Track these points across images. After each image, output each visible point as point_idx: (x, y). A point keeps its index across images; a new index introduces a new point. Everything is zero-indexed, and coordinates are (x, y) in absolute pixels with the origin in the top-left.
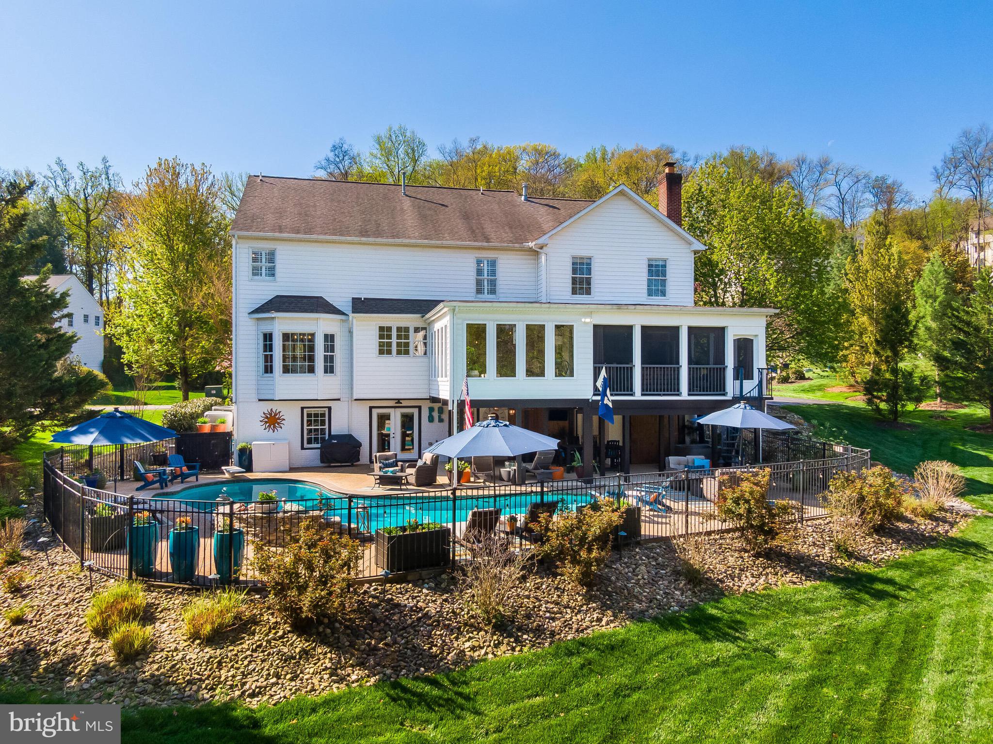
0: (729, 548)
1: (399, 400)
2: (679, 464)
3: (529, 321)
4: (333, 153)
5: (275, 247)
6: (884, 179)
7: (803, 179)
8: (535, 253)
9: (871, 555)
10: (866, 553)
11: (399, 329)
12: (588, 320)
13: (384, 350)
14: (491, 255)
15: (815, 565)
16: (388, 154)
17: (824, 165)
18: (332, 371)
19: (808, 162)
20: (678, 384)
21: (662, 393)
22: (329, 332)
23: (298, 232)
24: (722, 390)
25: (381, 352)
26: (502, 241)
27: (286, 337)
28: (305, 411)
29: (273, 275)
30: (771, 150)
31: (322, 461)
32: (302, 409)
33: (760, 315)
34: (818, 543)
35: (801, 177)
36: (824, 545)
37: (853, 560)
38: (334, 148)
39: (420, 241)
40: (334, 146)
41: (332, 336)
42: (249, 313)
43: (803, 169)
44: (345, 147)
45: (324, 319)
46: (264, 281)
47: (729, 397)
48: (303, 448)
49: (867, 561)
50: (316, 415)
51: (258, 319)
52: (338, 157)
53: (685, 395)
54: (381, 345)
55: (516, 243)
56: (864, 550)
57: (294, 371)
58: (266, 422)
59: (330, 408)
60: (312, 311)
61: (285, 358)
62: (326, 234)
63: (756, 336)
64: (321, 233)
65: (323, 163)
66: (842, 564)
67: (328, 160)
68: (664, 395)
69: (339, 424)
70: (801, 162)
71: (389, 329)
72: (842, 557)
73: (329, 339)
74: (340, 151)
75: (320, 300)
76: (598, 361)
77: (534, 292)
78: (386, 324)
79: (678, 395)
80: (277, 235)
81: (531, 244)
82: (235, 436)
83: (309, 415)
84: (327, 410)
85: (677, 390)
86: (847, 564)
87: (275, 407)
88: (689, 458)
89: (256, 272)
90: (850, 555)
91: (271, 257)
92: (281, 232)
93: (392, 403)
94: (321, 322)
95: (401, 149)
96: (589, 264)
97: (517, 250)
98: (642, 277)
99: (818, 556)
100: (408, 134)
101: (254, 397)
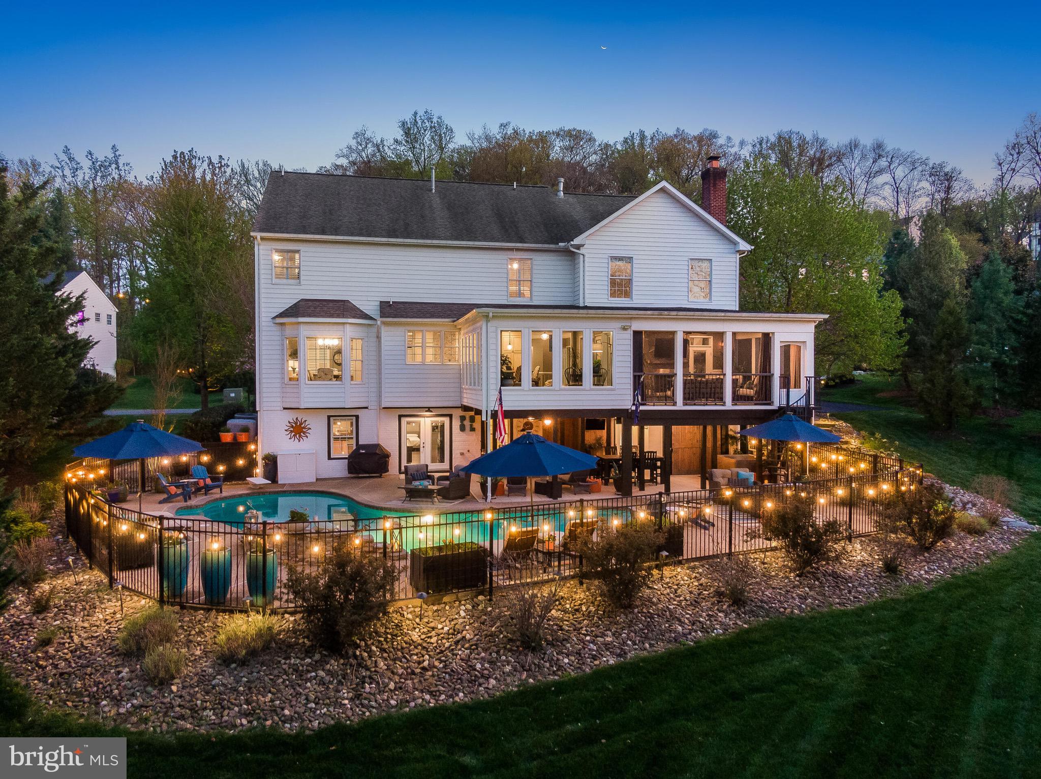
1: (429, 408)
2: (723, 477)
4: (355, 141)
5: (299, 248)
6: (941, 166)
7: (855, 166)
8: (572, 254)
10: (916, 572)
11: (429, 335)
13: (413, 355)
14: (525, 256)
15: (864, 585)
16: (411, 140)
17: (878, 150)
19: (861, 147)
20: (722, 392)
21: (705, 402)
22: (357, 337)
23: (323, 233)
24: (768, 398)
26: (537, 241)
28: (332, 419)
29: (299, 280)
30: (821, 135)
31: (350, 471)
32: (329, 417)
33: (808, 320)
35: (853, 164)
36: (873, 564)
39: (451, 242)
40: (356, 133)
42: (274, 318)
43: (855, 155)
44: (368, 134)
45: (351, 324)
46: (290, 284)
47: (775, 406)
48: (330, 457)
51: (282, 324)
52: (361, 145)
53: (728, 404)
54: (410, 350)
55: (552, 243)
56: (915, 569)
58: (291, 432)
59: (357, 417)
60: (338, 316)
62: (352, 235)
63: (804, 341)
64: (347, 234)
65: (345, 151)
67: (350, 148)
68: (707, 405)
69: (367, 434)
70: (853, 147)
71: (419, 334)
74: (363, 138)
75: (347, 304)
76: (638, 368)
77: (571, 295)
78: (415, 329)
79: (722, 404)
80: (301, 235)
81: (567, 245)
82: (260, 445)
83: (335, 424)
84: (354, 418)
85: (721, 399)
87: (301, 416)
92: (305, 232)
93: (422, 412)
94: (348, 327)
95: (427, 136)
97: (552, 251)
98: (684, 278)
100: (435, 119)
101: (279, 406)
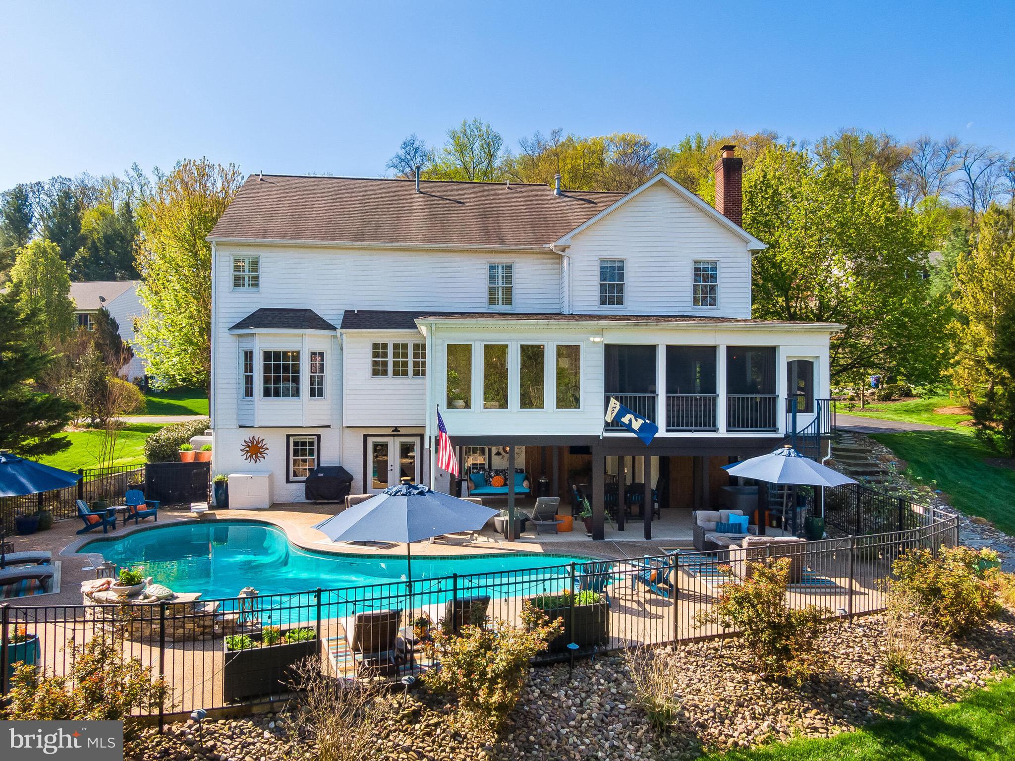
0: (733, 665)
1: (396, 427)
2: (709, 521)
3: (524, 340)
4: (403, 151)
5: (259, 254)
7: (927, 164)
8: (557, 257)
9: (943, 679)
10: (935, 675)
11: (396, 346)
12: (597, 339)
13: (379, 370)
14: (505, 259)
15: (853, 695)
16: (461, 149)
17: (951, 147)
18: (321, 394)
19: (932, 144)
20: (715, 417)
21: (694, 428)
22: (317, 349)
23: (283, 237)
24: (771, 425)
25: (375, 373)
26: (519, 242)
27: (267, 355)
28: (291, 439)
29: (257, 286)
30: (888, 133)
31: (307, 498)
32: (288, 436)
33: (821, 331)
34: (866, 657)
35: (924, 162)
36: (874, 660)
37: (914, 688)
38: (405, 145)
39: (422, 245)
40: (405, 143)
41: (321, 354)
42: (230, 329)
43: (926, 152)
44: (417, 144)
45: (310, 335)
46: (245, 292)
47: (781, 434)
48: (288, 481)
49: (934, 690)
50: (304, 444)
51: (240, 335)
52: (409, 154)
53: (722, 432)
54: (375, 364)
55: (536, 244)
56: (933, 670)
57: (277, 394)
58: (247, 452)
59: (319, 436)
60: (296, 326)
61: (267, 380)
62: (314, 239)
63: (818, 357)
64: (310, 238)
65: (394, 161)
66: (896, 694)
67: (398, 157)
68: (696, 431)
69: (329, 456)
70: (924, 145)
71: (385, 346)
72: (896, 683)
73: (318, 356)
74: (412, 148)
75: (308, 313)
76: (610, 389)
77: (557, 301)
78: (380, 341)
79: (715, 431)
80: (259, 240)
81: (551, 246)
82: (213, 467)
83: (296, 444)
84: (315, 438)
85: (712, 425)
86: (903, 694)
87: (258, 434)
88: (723, 512)
89: (238, 282)
90: (909, 679)
91: (255, 265)
92: (264, 237)
93: (389, 431)
94: (307, 339)
95: (476, 144)
96: (622, 268)
97: (536, 253)
98: (686, 282)
99: (861, 680)
100: (484, 128)
101: (234, 423)
